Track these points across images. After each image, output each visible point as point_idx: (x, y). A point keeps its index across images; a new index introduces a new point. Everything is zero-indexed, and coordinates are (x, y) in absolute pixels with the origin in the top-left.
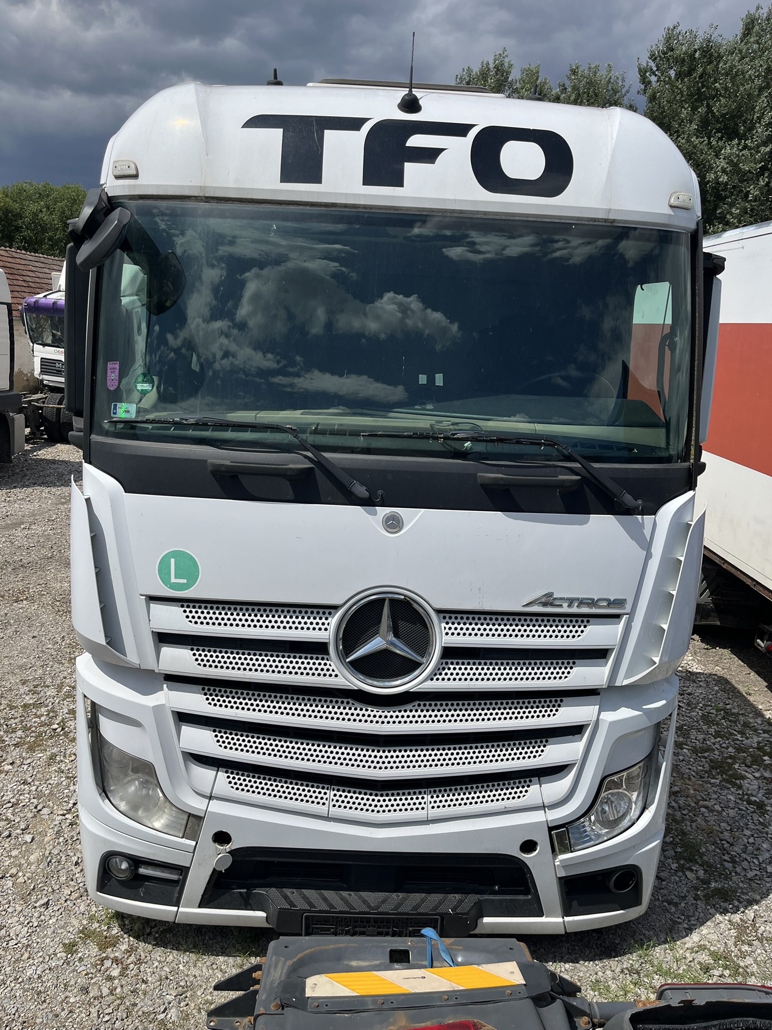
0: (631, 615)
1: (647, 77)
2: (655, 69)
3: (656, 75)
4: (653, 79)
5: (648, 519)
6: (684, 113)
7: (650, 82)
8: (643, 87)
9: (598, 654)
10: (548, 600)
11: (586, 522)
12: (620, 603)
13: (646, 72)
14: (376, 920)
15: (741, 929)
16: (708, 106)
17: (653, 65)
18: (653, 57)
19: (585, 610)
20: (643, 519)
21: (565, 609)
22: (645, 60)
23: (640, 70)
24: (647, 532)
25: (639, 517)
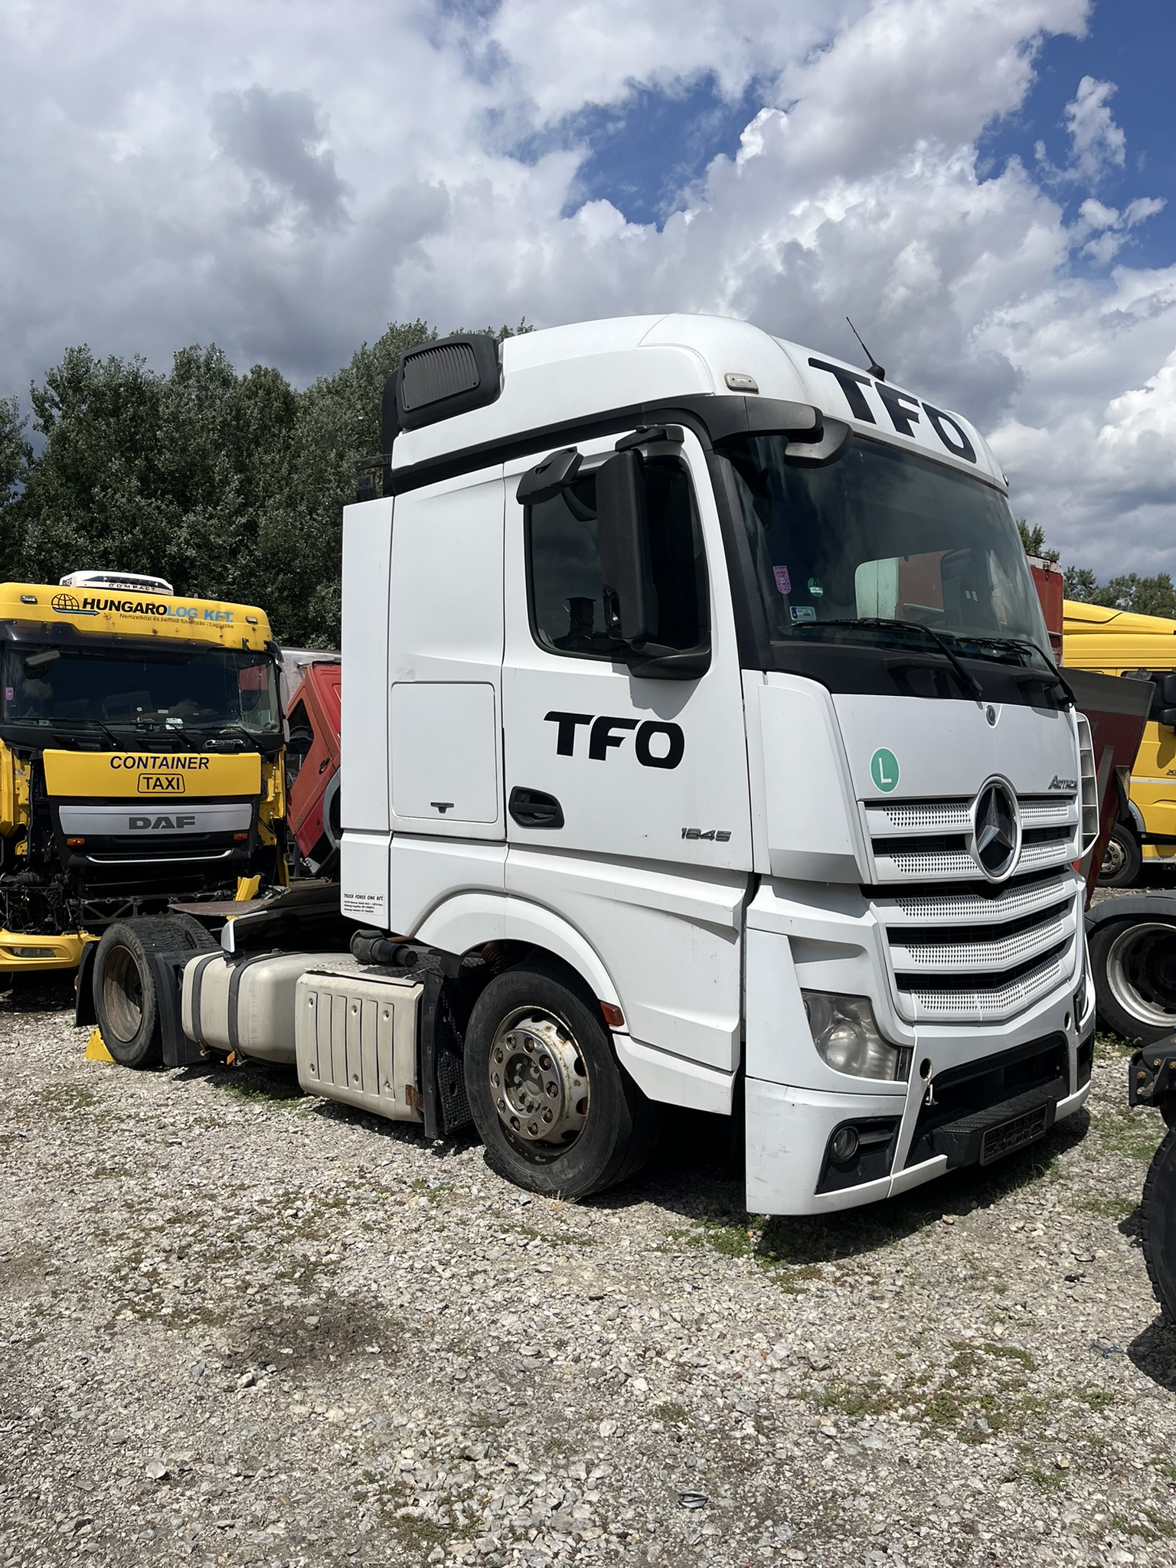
1: (47, 410)
2: (57, 399)
3: (60, 409)
4: (55, 412)
6: (115, 465)
7: (51, 416)
8: (41, 421)
13: (44, 401)
16: (147, 458)
17: (52, 392)
18: (52, 382)
22: (42, 385)
23: (35, 399)
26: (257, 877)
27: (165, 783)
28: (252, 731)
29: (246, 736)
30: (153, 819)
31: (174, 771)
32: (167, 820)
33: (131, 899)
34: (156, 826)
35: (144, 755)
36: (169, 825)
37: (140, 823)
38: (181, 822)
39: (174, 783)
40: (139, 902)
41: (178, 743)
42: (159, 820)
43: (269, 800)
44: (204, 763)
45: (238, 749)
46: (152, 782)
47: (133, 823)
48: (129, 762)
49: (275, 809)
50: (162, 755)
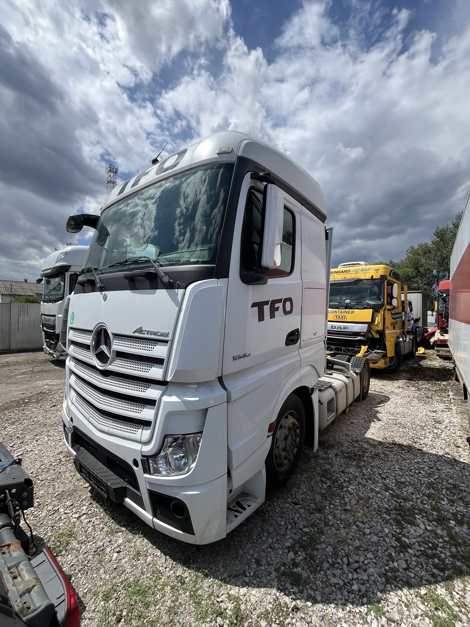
0: (172, 341)
5: (181, 291)
9: (158, 361)
10: (140, 330)
11: (154, 293)
12: (167, 335)
14: (95, 477)
15: (279, 607)
19: (153, 337)
20: (178, 291)
21: (146, 336)
24: (179, 298)
25: (176, 290)
26: (367, 346)
27: (341, 317)
28: (371, 303)
29: (368, 304)
30: (337, 327)
31: (344, 314)
32: (341, 327)
33: (332, 346)
34: (337, 329)
35: (336, 310)
36: (341, 329)
37: (333, 327)
38: (344, 328)
39: (343, 318)
40: (334, 348)
41: (347, 307)
42: (338, 327)
43: (376, 323)
44: (353, 312)
45: (365, 308)
46: (337, 317)
47: (332, 327)
48: (332, 312)
49: (378, 326)
50: (341, 310)
